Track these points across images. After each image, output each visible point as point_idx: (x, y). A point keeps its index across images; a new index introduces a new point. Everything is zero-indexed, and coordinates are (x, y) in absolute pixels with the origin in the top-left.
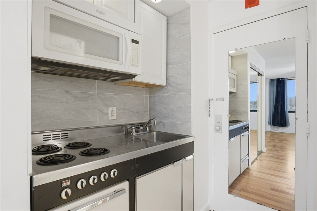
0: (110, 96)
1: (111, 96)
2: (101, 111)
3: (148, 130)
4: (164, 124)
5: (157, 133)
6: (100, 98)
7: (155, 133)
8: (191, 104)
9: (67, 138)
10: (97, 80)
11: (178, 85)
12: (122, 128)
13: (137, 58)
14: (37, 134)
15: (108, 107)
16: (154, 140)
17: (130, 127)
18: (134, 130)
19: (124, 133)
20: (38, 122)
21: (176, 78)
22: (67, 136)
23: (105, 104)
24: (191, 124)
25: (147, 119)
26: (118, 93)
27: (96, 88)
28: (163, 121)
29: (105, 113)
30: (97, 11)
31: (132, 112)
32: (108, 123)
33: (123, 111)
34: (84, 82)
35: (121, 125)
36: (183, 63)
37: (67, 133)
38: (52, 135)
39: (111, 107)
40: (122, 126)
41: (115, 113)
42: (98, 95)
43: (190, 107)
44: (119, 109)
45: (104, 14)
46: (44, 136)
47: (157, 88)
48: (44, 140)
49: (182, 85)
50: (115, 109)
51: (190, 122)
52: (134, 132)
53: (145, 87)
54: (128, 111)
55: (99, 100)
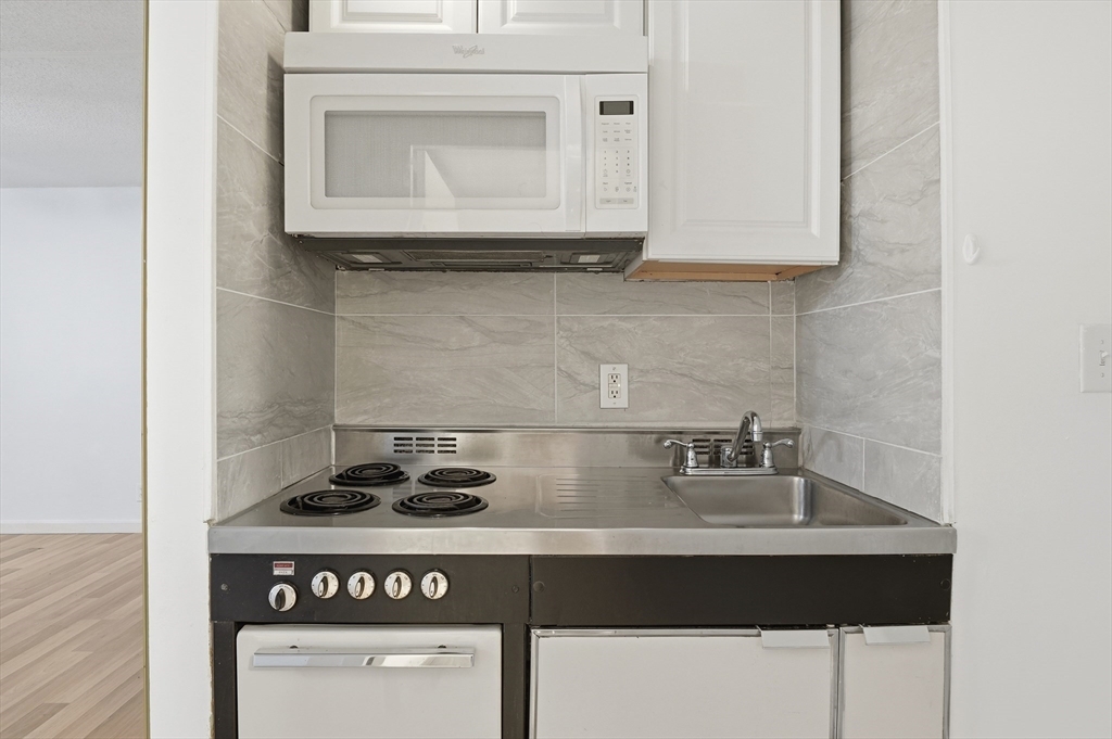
0: (605, 324)
1: (607, 323)
2: (569, 376)
3: (766, 461)
4: (839, 446)
5: (806, 481)
6: (566, 331)
7: (798, 481)
8: (939, 348)
9: (454, 452)
10: (555, 274)
11: (890, 253)
12: (659, 441)
13: (628, 171)
14: (381, 433)
15: (598, 361)
16: (791, 512)
17: (673, 443)
18: (691, 454)
19: (671, 462)
20: (387, 400)
21: (883, 222)
22: (455, 446)
23: (583, 353)
24: (940, 460)
25: (786, 415)
26: (640, 313)
27: (553, 300)
28: (836, 430)
29: (584, 384)
30: (458, 51)
31: (702, 382)
32: (596, 421)
33: (658, 379)
34: (512, 282)
35: (652, 433)
36: (906, 138)
37: (455, 439)
38: (414, 439)
39: (608, 363)
40: (662, 435)
41: (622, 385)
42: (558, 322)
43: (937, 364)
44: (642, 371)
45: (482, 52)
46: (395, 439)
47: (819, 279)
48: (396, 451)
49: (903, 251)
50: (622, 370)
51: (937, 447)
52: (691, 463)
53: (774, 277)
54: (686, 379)
55: (562, 341)
